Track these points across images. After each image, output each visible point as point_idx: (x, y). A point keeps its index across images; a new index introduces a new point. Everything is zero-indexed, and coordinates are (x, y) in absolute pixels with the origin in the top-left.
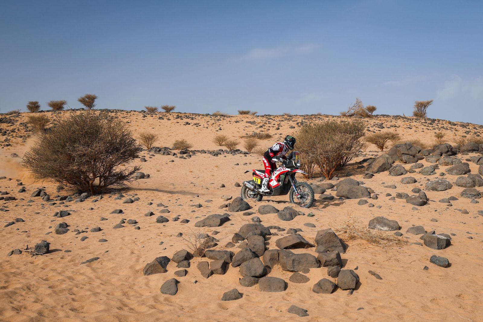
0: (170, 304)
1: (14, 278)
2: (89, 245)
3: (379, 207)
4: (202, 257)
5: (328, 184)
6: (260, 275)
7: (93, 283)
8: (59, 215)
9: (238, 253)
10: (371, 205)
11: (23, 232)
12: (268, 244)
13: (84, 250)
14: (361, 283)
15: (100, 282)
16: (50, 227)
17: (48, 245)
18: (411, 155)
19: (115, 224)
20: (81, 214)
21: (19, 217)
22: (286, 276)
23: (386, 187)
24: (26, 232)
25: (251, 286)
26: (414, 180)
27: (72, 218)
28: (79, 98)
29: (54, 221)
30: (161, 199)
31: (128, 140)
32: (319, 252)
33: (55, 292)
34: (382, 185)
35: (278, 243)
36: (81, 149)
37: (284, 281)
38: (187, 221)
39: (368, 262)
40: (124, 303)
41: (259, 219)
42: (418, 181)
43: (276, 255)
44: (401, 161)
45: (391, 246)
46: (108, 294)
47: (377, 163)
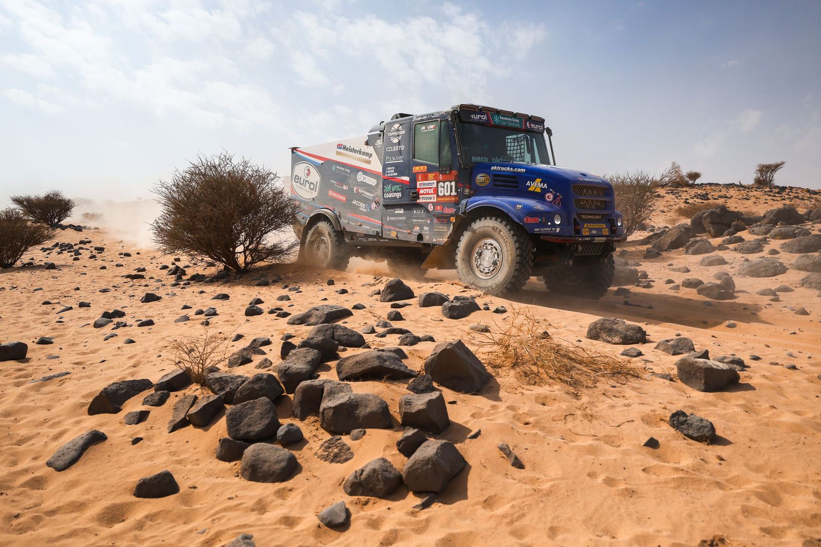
4: (202, 385)
23: (673, 270)
25: (229, 461)
26: (722, 260)
34: (668, 267)
42: (729, 262)
43: (318, 391)
44: (709, 233)
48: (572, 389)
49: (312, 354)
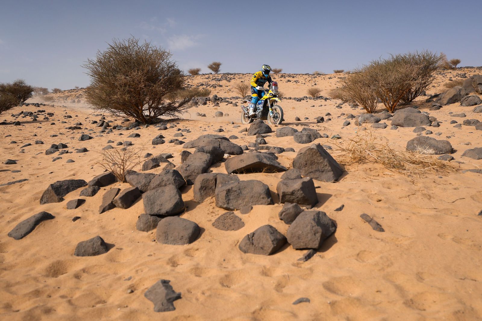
3: (439, 134)
4: (124, 182)
5: (385, 114)
9: (155, 177)
10: (429, 132)
12: (217, 166)
23: (453, 116)
25: (146, 231)
28: (209, 65)
34: (449, 114)
37: (197, 226)
38: (182, 143)
39: (369, 197)
43: (212, 181)
44: (477, 92)
47: (448, 94)
48: (410, 179)
49: (206, 157)
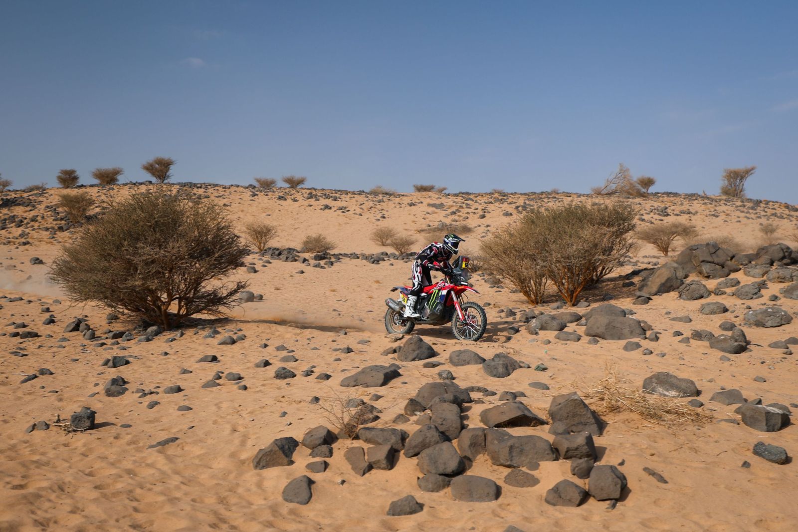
0: (298, 519)
1: (37, 471)
2: (161, 417)
3: (662, 355)
4: (353, 439)
5: (571, 314)
6: (453, 471)
7: (169, 482)
8: (111, 363)
9: (415, 433)
10: (647, 352)
11: (50, 392)
12: (467, 418)
13: (152, 425)
14: (631, 488)
15: (181, 479)
16: (96, 385)
17: (92, 415)
18: (718, 264)
19: (204, 381)
20: (148, 363)
21: (45, 366)
22: (499, 475)
23: (674, 319)
24: (57, 392)
25: (437, 492)
26: (723, 307)
27: (133, 369)
28: (145, 163)
29: (102, 373)
30: (283, 338)
31: (227, 237)
32: (556, 433)
33: (104, 496)
34: (666, 316)
35: (484, 417)
36: (147, 251)
37: (495, 484)
38: (328, 377)
39: (642, 451)
40: (221, 517)
41: (450, 374)
42: (731, 310)
43: (481, 436)
45: (682, 424)
46: (193, 500)
47: (658, 277)
48: (671, 431)
